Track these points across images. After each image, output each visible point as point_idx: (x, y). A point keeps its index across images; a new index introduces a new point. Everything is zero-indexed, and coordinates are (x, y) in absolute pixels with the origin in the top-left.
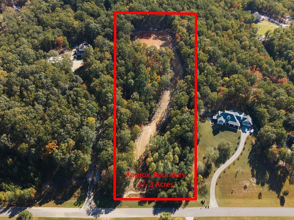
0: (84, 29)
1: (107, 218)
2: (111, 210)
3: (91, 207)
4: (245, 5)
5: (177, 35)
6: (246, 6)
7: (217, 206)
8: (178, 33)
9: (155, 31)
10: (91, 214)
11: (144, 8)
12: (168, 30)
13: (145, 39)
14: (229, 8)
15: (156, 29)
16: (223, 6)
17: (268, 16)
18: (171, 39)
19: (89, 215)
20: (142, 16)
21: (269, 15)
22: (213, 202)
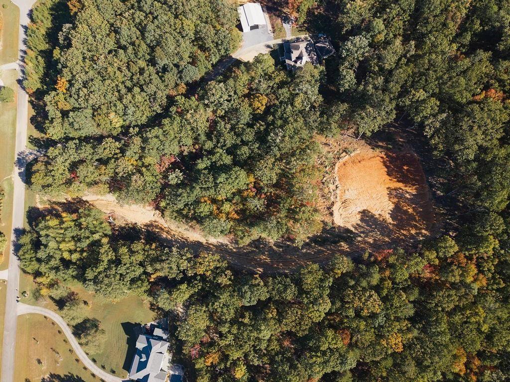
1: (14, 177)
2: (23, 180)
3: (27, 155)
7: (19, 313)
10: (18, 157)
19: (19, 155)
22: (24, 309)
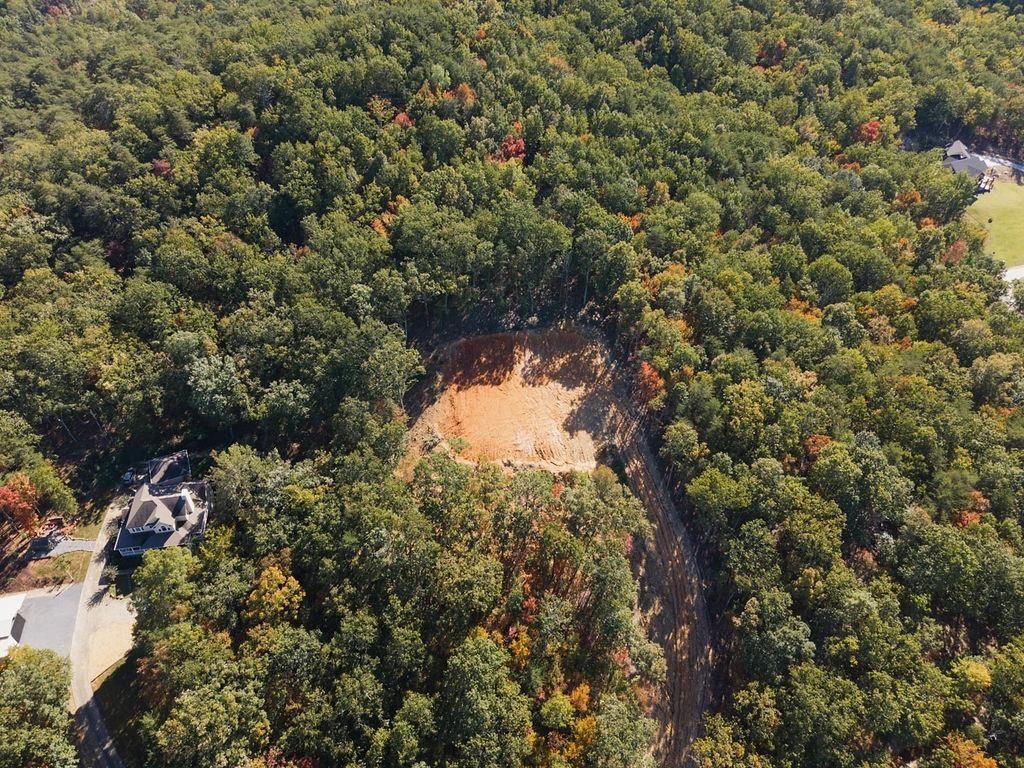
0: (157, 393)
4: (908, 120)
5: (647, 370)
6: (913, 123)
8: (650, 360)
9: (531, 326)
11: (464, 229)
12: (591, 311)
13: (482, 382)
14: (845, 142)
15: (535, 318)
16: (814, 136)
17: (1004, 155)
18: (613, 366)
20: (461, 278)
21: (1007, 148)
